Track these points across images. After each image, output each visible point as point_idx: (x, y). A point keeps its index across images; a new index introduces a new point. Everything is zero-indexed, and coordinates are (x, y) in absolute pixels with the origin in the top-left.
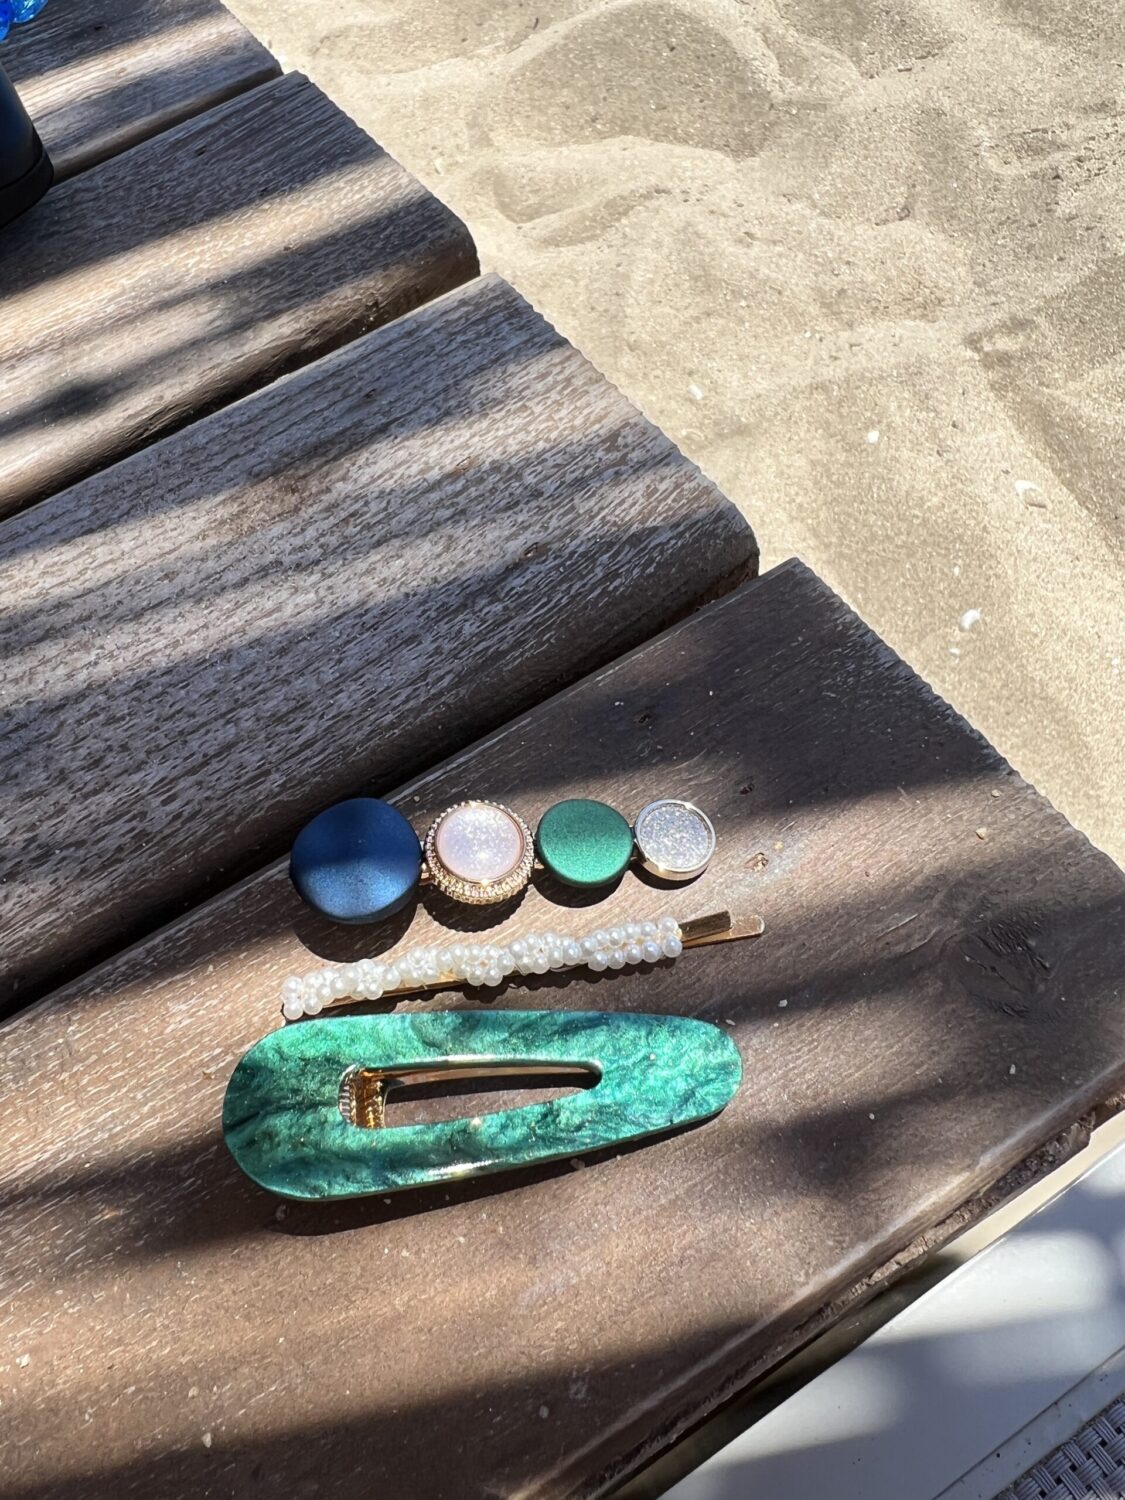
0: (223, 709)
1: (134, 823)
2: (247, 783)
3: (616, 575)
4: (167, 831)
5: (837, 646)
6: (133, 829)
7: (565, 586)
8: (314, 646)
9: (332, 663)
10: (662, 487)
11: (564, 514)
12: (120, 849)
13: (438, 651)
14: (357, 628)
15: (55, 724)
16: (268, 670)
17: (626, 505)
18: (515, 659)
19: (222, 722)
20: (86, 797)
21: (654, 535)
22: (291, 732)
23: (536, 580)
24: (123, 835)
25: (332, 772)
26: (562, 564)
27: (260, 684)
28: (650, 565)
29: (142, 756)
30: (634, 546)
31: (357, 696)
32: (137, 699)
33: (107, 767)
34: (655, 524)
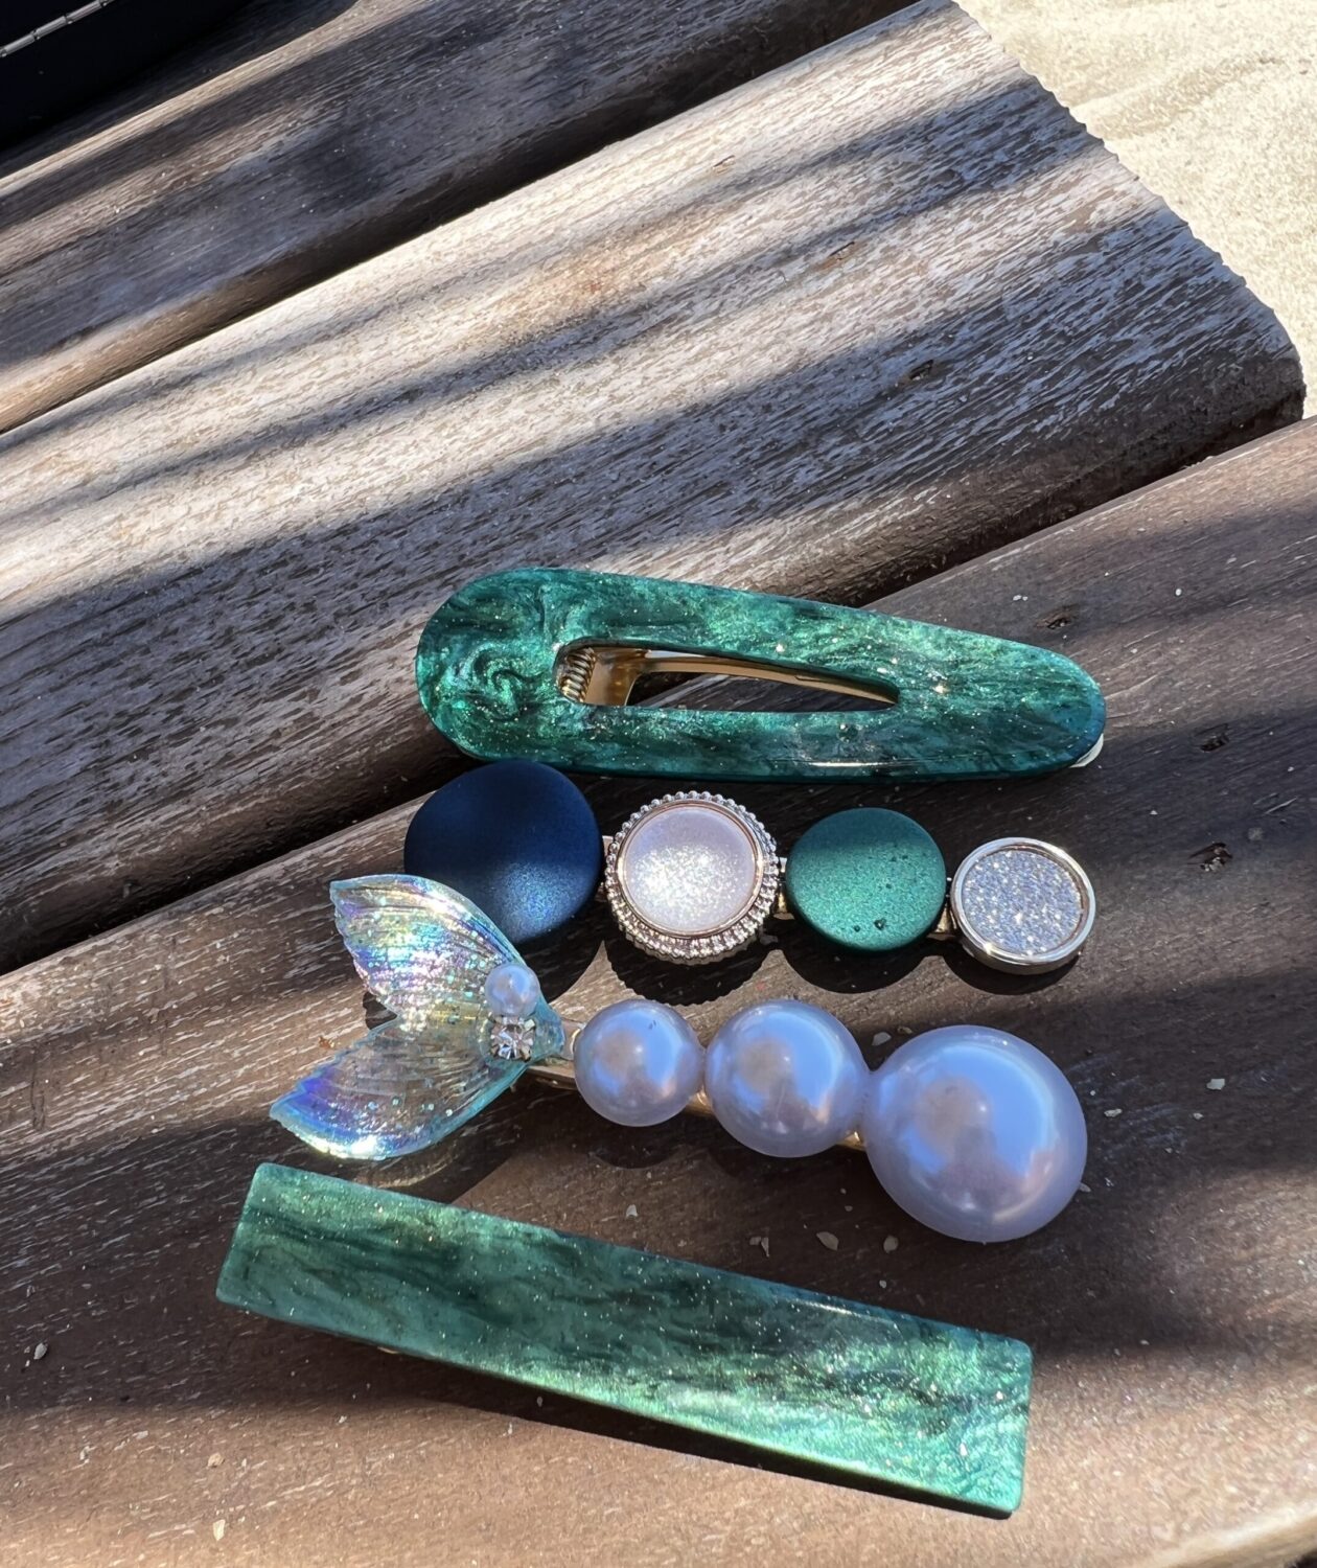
0: (442, 567)
1: (301, 703)
3: (1050, 408)
4: (339, 718)
6: (298, 710)
7: (962, 423)
8: (579, 491)
9: (599, 515)
10: (1152, 282)
11: (985, 320)
12: (277, 734)
14: (642, 471)
15: (234, 572)
16: (511, 520)
17: (1084, 309)
19: (438, 582)
20: (250, 664)
21: (1124, 353)
23: (921, 412)
24: (285, 717)
26: (966, 391)
27: (497, 537)
28: (1111, 396)
29: (328, 619)
30: (1088, 367)
32: (338, 548)
33: (285, 629)
34: (1128, 336)
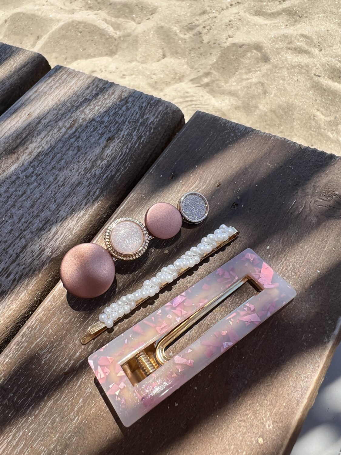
0: (17, 235)
2: (37, 257)
3: (141, 137)
5: (225, 130)
7: (125, 147)
9: (53, 203)
10: (144, 105)
11: (115, 125)
13: (90, 184)
16: (29, 215)
17: (134, 115)
18: (119, 176)
19: (19, 239)
21: (148, 120)
22: (47, 232)
23: (115, 148)
25: (69, 239)
26: (121, 140)
27: (28, 221)
28: (151, 130)
30: (143, 126)
31: (67, 210)
34: (147, 117)
